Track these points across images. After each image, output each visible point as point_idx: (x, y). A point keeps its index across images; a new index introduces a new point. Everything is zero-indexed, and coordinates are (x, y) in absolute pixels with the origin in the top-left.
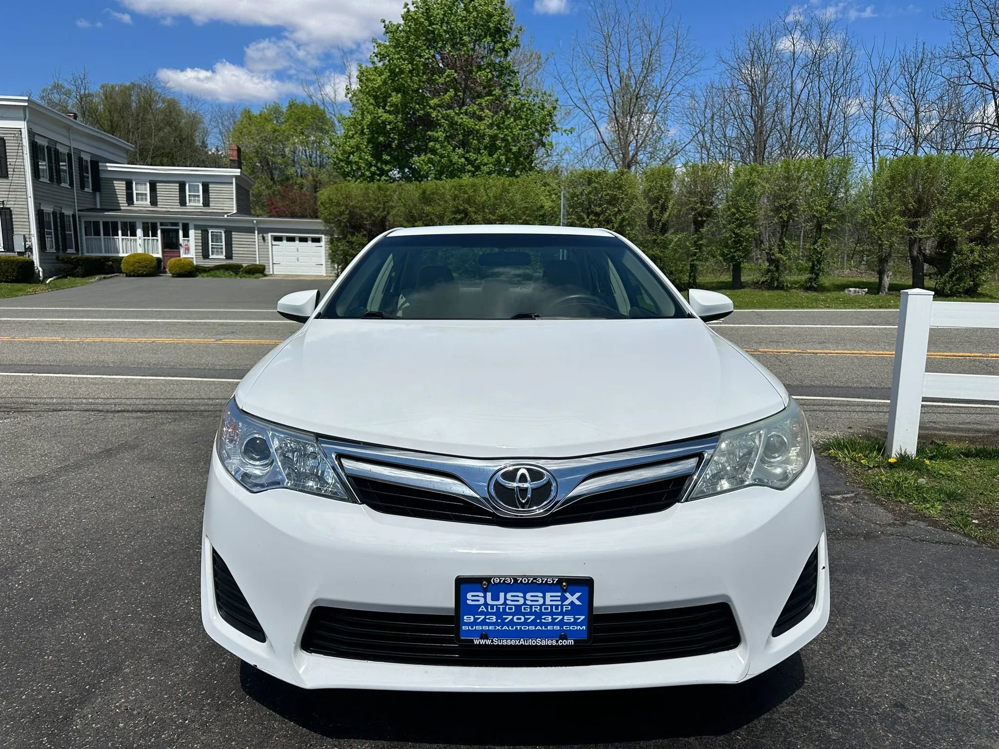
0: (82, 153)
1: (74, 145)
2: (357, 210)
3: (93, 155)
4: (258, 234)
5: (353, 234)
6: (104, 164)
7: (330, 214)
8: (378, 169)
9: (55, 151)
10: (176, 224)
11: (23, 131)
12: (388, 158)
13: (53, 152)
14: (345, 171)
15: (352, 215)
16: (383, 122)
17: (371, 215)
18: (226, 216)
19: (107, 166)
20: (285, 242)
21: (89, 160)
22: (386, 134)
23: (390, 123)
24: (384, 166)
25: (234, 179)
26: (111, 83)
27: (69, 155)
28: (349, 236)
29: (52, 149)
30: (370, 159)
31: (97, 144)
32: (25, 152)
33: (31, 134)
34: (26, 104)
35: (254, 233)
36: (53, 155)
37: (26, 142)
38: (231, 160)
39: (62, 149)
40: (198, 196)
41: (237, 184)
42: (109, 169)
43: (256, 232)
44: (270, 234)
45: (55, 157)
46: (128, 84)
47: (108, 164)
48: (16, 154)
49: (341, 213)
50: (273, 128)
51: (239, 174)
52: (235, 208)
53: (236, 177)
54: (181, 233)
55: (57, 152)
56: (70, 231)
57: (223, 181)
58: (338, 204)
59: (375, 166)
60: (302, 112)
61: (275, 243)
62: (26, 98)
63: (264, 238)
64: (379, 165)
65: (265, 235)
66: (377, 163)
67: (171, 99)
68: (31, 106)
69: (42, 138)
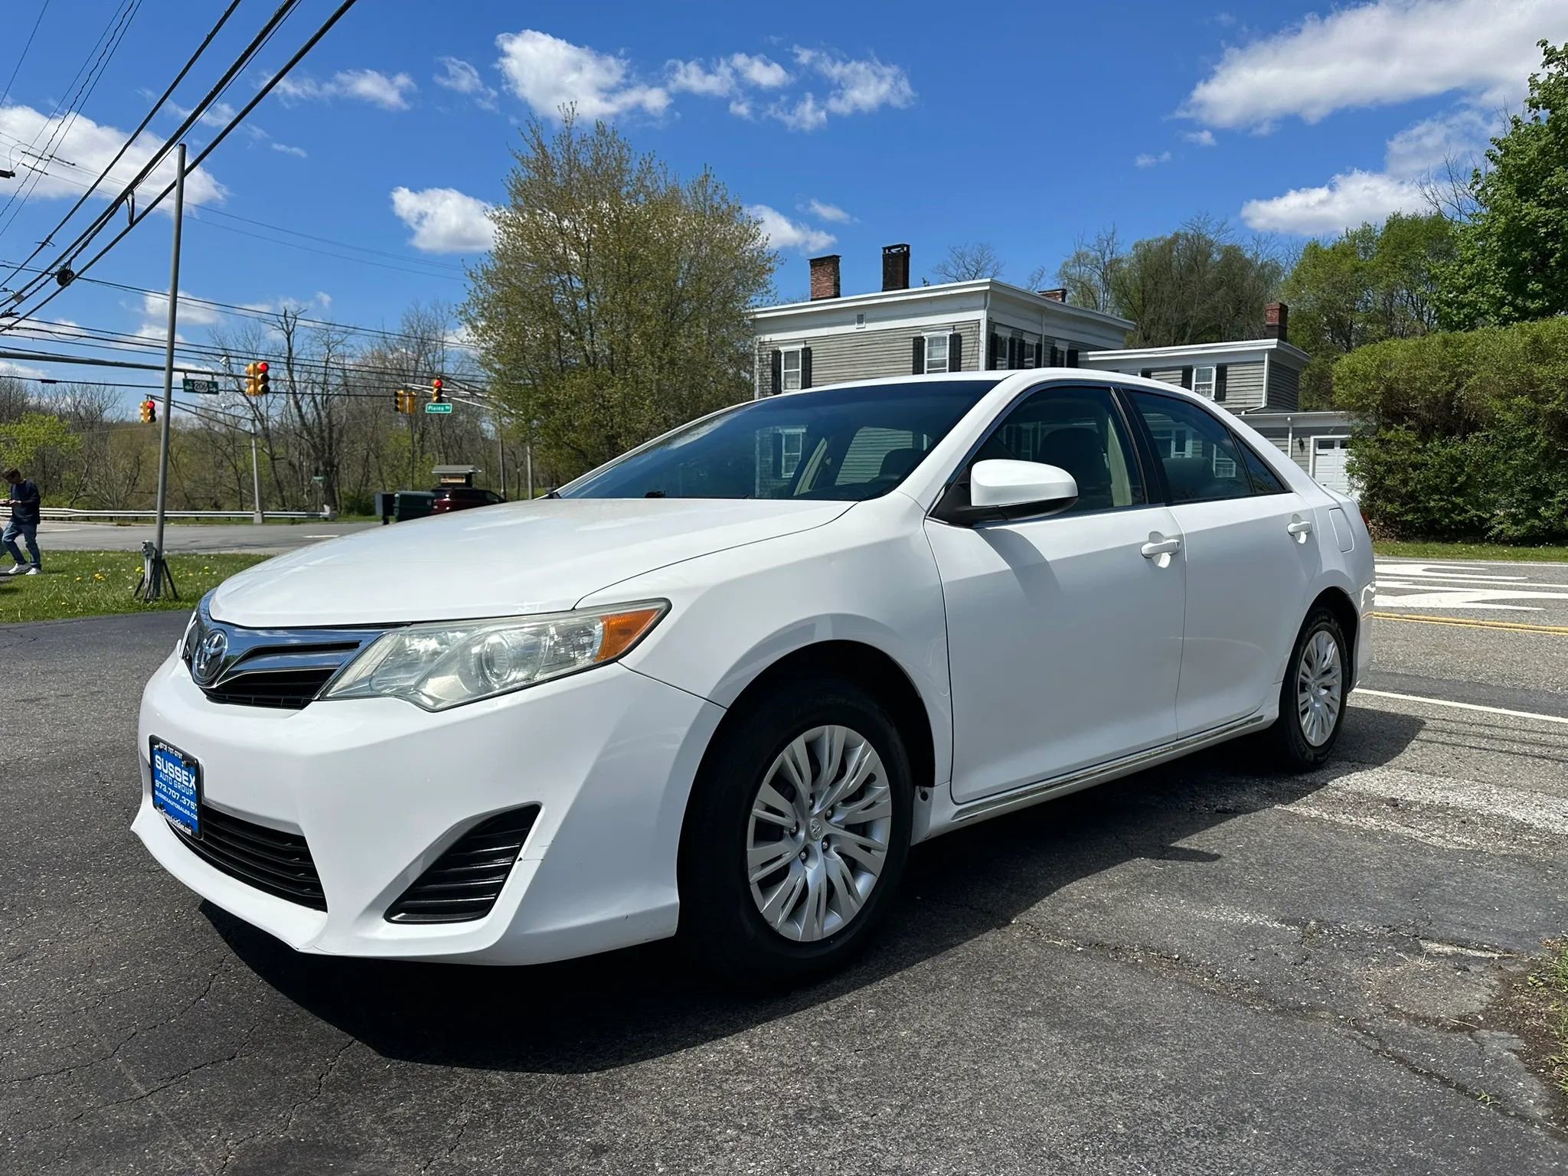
0: (1057, 341)
1: (1048, 332)
2: (1402, 386)
3: (1071, 342)
4: (1293, 438)
5: (1389, 428)
6: (1085, 353)
7: (1351, 395)
8: (1516, 309)
9: (1019, 344)
10: (1169, 433)
11: (982, 322)
12: (1539, 287)
13: (1017, 345)
14: (1452, 321)
15: (1390, 393)
16: (1534, 223)
17: (1423, 391)
18: (1243, 413)
19: (1088, 356)
20: (1337, 448)
21: (1066, 351)
22: (1536, 244)
23: (1545, 224)
24: (1528, 304)
25: (1266, 355)
26: (1147, 239)
27: (1039, 347)
28: (1382, 430)
29: (1017, 341)
30: (1501, 292)
31: (1079, 327)
32: (981, 349)
33: (989, 322)
34: (988, 288)
35: (1288, 437)
36: (1017, 349)
37: (983, 336)
38: (1268, 326)
39: (1030, 340)
40: (1210, 386)
41: (1271, 363)
42: (1090, 359)
43: (1290, 435)
44: (1312, 438)
45: (1019, 352)
46: (1169, 236)
47: (1089, 353)
48: (970, 353)
49: (1372, 392)
50: (1353, 265)
51: (1275, 347)
52: (1264, 400)
53: (1271, 352)
54: (1173, 445)
55: (1022, 344)
56: (1028, 449)
57: (1250, 360)
58: (1366, 378)
59: (1511, 304)
60: (1409, 231)
61: (1318, 451)
62: (988, 280)
63: (1302, 444)
64: (1519, 301)
65: (1303, 439)
66: (1515, 299)
67: (1231, 247)
68: (994, 289)
69: (1004, 328)
